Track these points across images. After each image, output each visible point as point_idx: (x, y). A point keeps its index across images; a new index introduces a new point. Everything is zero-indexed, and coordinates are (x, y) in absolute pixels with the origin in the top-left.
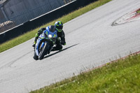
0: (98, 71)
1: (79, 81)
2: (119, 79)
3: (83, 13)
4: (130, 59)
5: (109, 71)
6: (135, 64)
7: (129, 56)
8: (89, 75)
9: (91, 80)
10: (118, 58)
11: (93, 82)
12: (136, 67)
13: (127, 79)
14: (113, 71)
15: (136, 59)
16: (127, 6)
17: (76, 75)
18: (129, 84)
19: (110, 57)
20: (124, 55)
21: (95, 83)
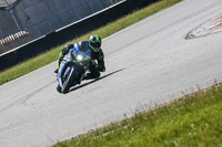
0: (163, 111)
1: (134, 126)
2: (197, 124)
4: (214, 93)
5: (181, 111)
7: (213, 87)
8: (149, 117)
9: (153, 125)
10: (196, 90)
11: (156, 127)
13: (210, 123)
14: (188, 111)
16: (210, 7)
17: (129, 117)
18: (212, 131)
19: (183, 89)
20: (205, 85)
21: (159, 129)
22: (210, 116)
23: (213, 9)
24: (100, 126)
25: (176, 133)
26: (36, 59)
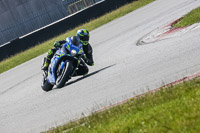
0: (117, 110)
1: (91, 123)
2: (147, 122)
4: (162, 93)
5: (133, 109)
6: (170, 99)
7: (161, 88)
8: (104, 115)
9: (107, 123)
10: (146, 91)
11: (110, 125)
12: (171, 104)
13: (158, 121)
14: (139, 110)
15: (170, 92)
16: (158, 16)
17: (86, 115)
18: (160, 128)
19: (135, 90)
20: (154, 87)
21: (113, 127)
22: (158, 115)
24: (60, 124)
25: (129, 130)
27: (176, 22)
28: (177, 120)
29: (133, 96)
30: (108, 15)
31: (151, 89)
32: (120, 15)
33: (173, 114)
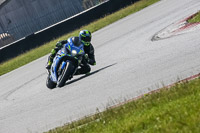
0: (132, 106)
1: (105, 119)
2: (162, 117)
3: (111, 23)
4: (177, 89)
5: (148, 105)
6: (185, 95)
7: (176, 84)
8: (119, 111)
9: (122, 119)
10: (161, 87)
11: (125, 120)
12: (186, 99)
13: (174, 117)
14: (154, 105)
15: (185, 88)
16: (173, 12)
17: (101, 111)
18: (176, 124)
19: (149, 86)
20: (169, 82)
21: (128, 122)
22: (173, 110)
23: (176, 14)
24: (75, 119)
25: (144, 126)
26: (17, 59)
27: (192, 17)
28: (192, 116)
29: (147, 92)
30: (123, 11)
31: (166, 85)
32: (135, 11)
33: (188, 110)
